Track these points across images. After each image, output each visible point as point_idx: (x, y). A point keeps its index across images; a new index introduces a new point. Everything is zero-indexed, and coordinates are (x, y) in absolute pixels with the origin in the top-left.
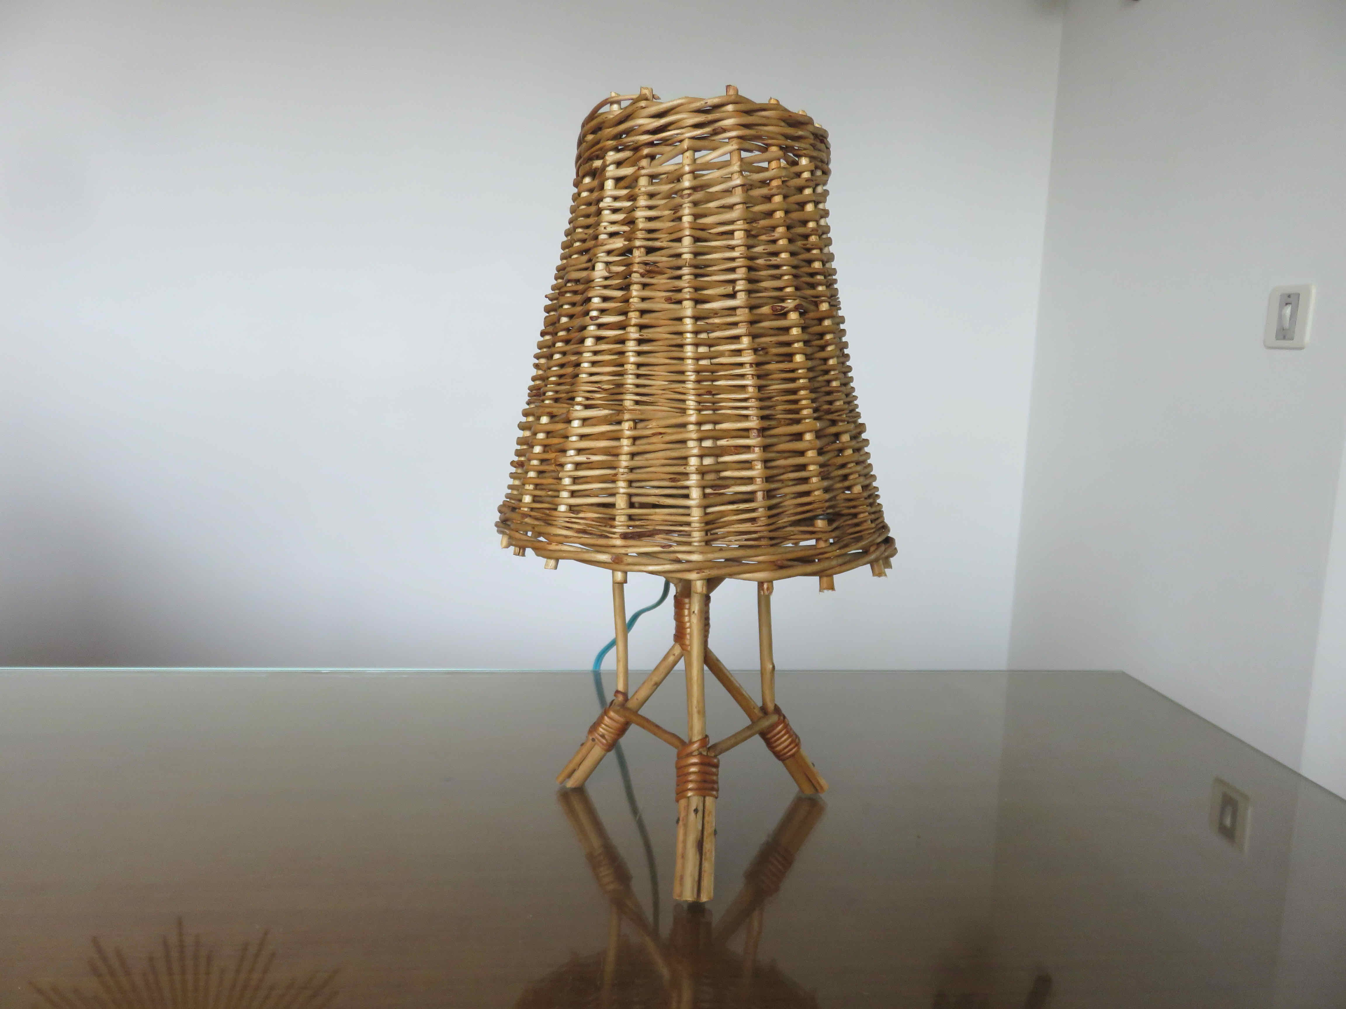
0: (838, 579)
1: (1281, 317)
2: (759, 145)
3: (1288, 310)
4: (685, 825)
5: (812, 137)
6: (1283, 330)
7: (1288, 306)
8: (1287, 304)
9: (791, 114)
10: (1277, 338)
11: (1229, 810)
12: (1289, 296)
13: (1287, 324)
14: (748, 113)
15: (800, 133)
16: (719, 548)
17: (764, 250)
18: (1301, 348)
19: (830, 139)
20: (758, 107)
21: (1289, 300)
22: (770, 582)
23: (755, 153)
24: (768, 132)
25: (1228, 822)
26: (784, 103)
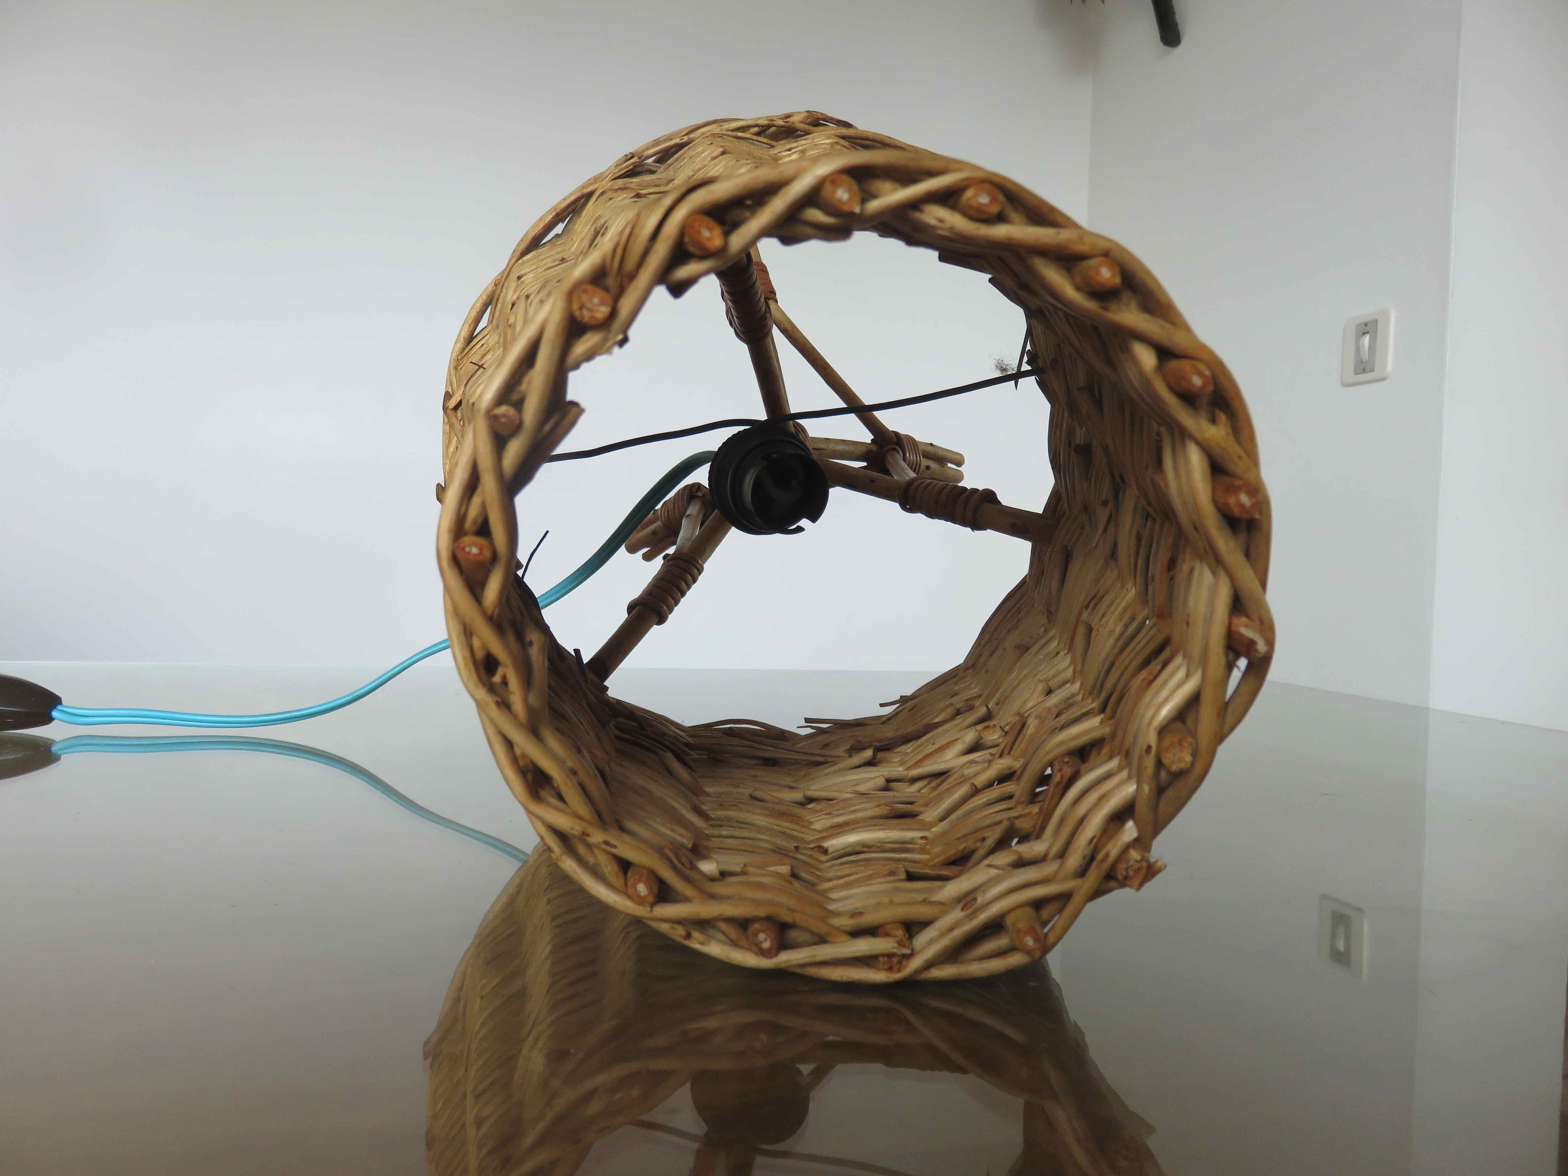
1: (1358, 349)
3: (1366, 340)
6: (1362, 362)
7: (1366, 335)
8: (1364, 334)
10: (1356, 373)
11: (1341, 930)
12: (1366, 325)
13: (1365, 356)
18: (1383, 379)
21: (1366, 330)
25: (1341, 945)
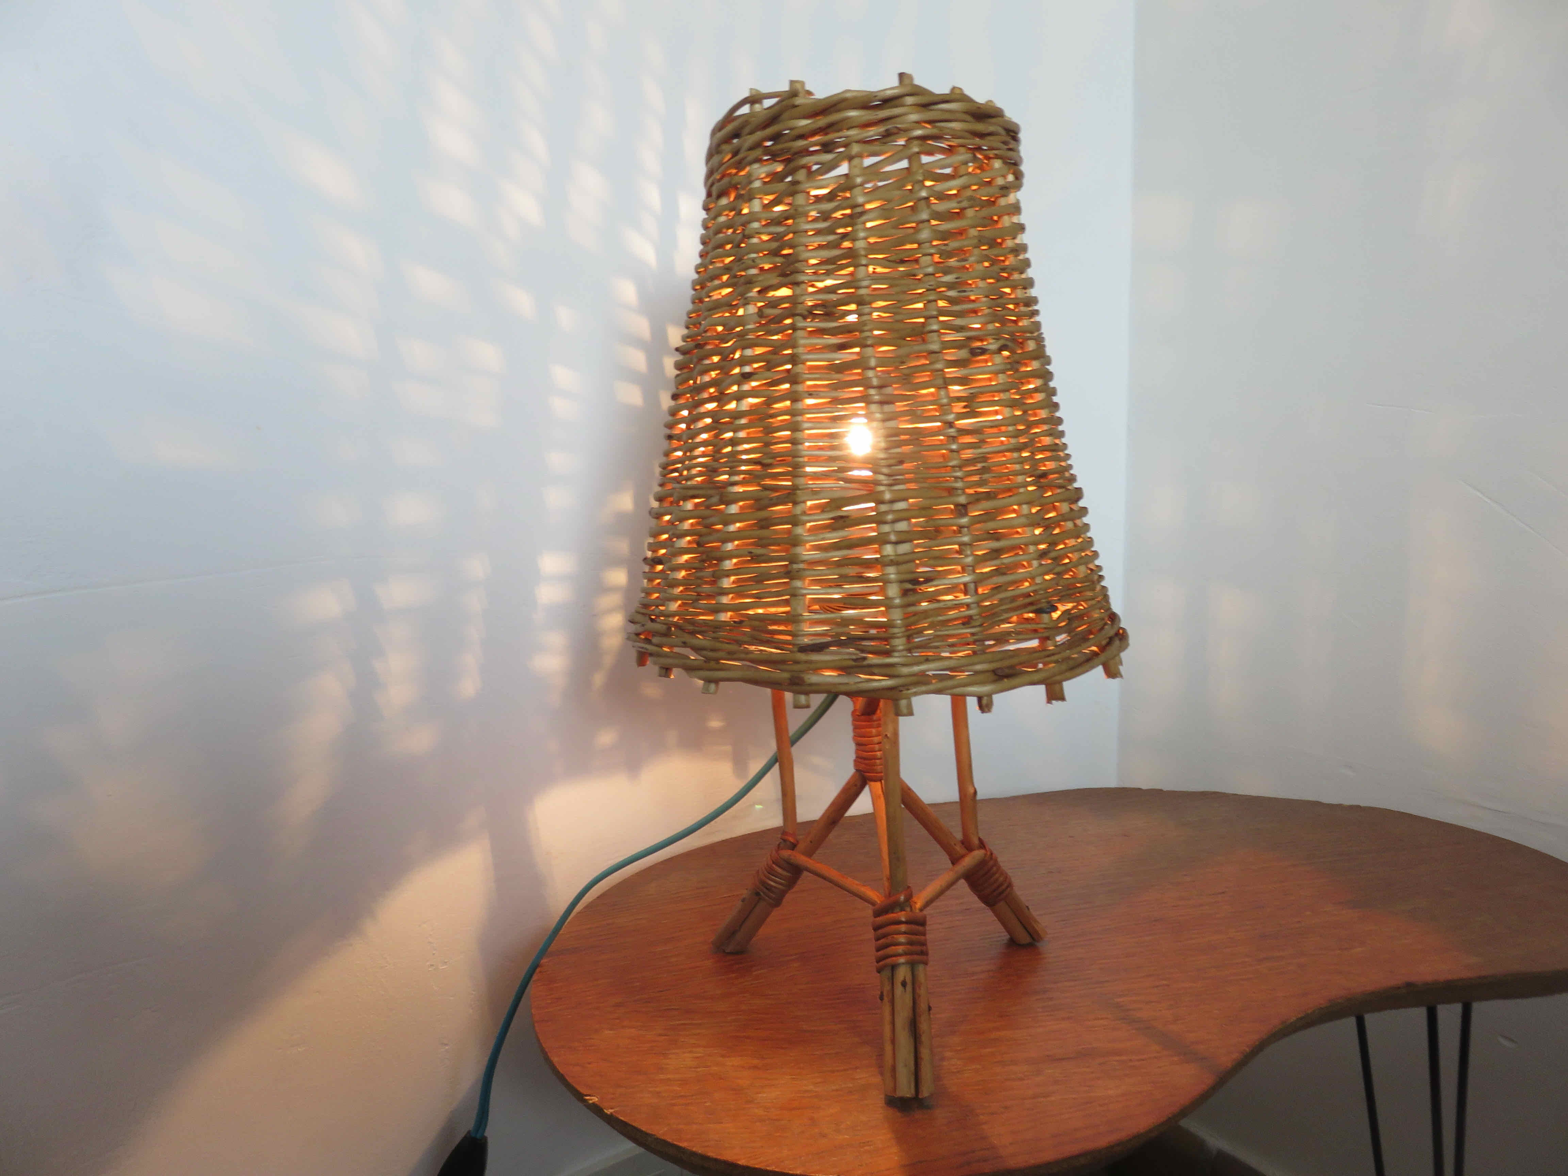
0: (1069, 686)
2: (941, 147)
4: (892, 1002)
5: (1003, 132)
9: (979, 106)
14: (925, 106)
15: (991, 129)
16: (925, 658)
17: (957, 278)
19: (1022, 136)
20: (936, 99)
22: (990, 696)
23: (937, 156)
24: (952, 129)
26: (969, 92)
